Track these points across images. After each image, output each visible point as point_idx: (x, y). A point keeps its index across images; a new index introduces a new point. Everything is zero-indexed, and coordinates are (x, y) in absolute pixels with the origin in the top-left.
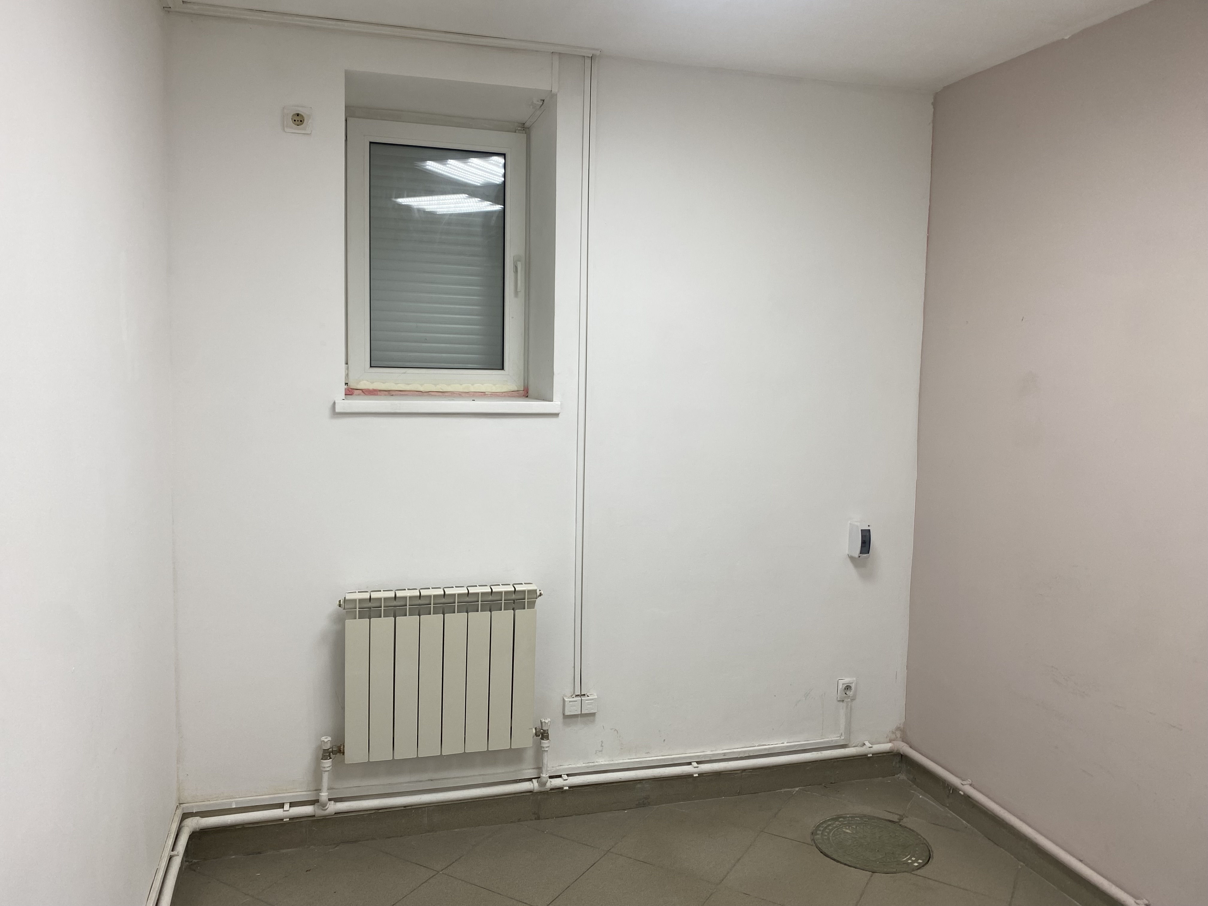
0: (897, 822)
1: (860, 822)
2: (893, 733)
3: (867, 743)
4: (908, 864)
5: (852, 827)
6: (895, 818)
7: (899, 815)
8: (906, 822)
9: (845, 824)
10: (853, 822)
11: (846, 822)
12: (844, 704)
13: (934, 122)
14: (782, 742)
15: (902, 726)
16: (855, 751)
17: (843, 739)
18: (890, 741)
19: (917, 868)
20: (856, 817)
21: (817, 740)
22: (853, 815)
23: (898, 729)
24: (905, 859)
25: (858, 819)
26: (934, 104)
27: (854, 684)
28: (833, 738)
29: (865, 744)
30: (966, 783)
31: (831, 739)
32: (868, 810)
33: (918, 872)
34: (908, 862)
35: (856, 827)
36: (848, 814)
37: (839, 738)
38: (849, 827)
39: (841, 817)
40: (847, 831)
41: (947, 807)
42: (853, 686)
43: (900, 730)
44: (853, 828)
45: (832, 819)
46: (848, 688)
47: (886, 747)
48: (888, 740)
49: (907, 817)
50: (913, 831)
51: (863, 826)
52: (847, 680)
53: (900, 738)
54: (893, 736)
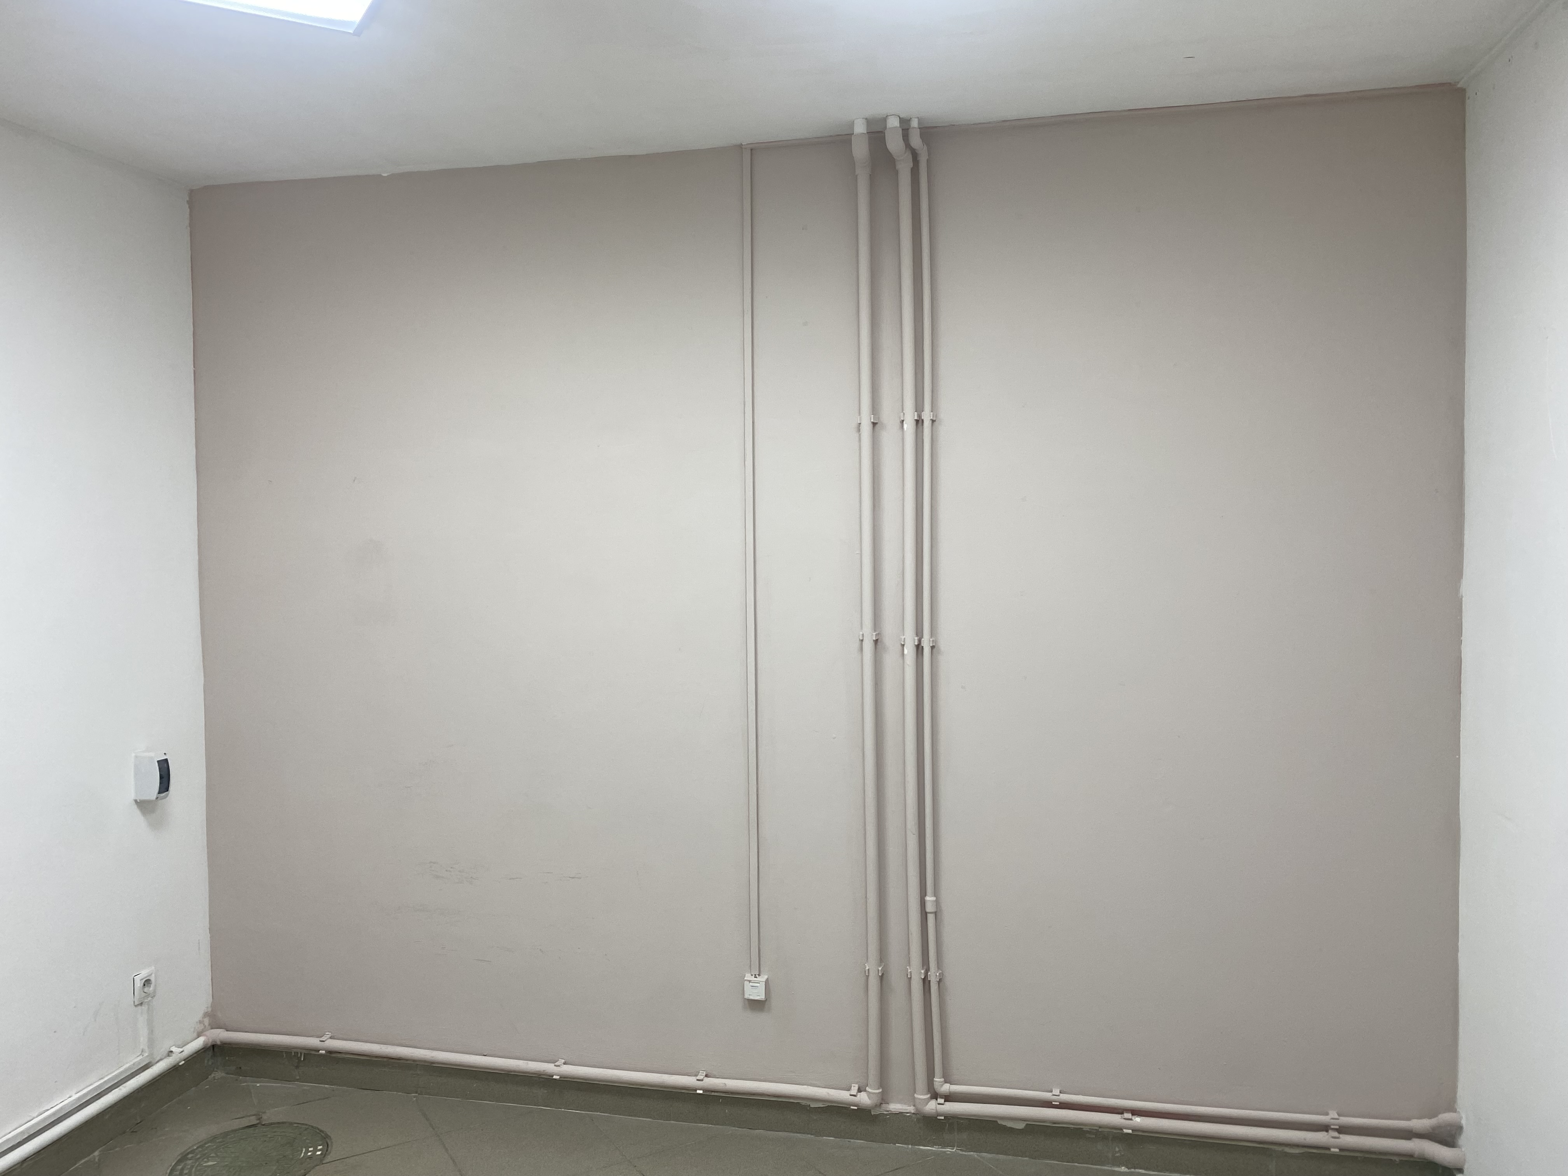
0: (258, 1124)
1: (215, 1147)
2: (200, 1022)
3: (173, 1049)
4: (310, 1157)
5: (211, 1157)
6: (253, 1120)
7: (254, 1115)
8: (267, 1117)
9: (199, 1158)
10: (206, 1151)
11: (199, 1156)
12: (145, 1008)
13: (191, 225)
14: (68, 1096)
15: (210, 1010)
16: (164, 1064)
17: (147, 1056)
18: (199, 1036)
19: (323, 1156)
20: (206, 1144)
21: (114, 1071)
22: (201, 1144)
23: (206, 1015)
24: (303, 1154)
25: (210, 1144)
26: (191, 203)
27: (153, 975)
28: (133, 1060)
29: (172, 1052)
30: (326, 1038)
31: (132, 1063)
32: (214, 1129)
33: (329, 1158)
34: (310, 1155)
35: (216, 1154)
36: (193, 1146)
37: (141, 1057)
38: (208, 1159)
39: (188, 1154)
40: (210, 1163)
41: (297, 1080)
42: (153, 978)
43: (208, 1016)
44: (213, 1157)
45: (179, 1162)
46: (147, 983)
47: (198, 1043)
48: (195, 1035)
49: (264, 1113)
50: (283, 1123)
51: (223, 1148)
52: (144, 973)
53: (209, 1025)
54: (201, 1027)
